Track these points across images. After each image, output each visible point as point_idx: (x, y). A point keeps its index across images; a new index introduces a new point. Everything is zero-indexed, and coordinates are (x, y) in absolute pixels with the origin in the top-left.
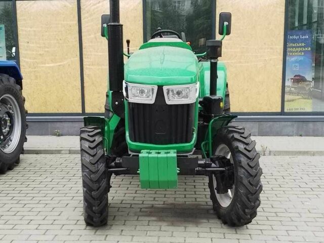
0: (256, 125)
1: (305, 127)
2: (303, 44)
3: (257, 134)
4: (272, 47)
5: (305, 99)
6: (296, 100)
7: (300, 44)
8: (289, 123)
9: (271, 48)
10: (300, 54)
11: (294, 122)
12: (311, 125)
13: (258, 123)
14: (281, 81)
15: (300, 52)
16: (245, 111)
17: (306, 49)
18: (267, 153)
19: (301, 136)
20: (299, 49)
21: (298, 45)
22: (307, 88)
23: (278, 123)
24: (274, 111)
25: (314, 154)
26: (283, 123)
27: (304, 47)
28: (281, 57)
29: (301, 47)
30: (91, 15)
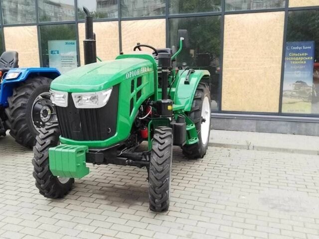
0: (254, 123)
1: (298, 127)
2: (306, 54)
3: (255, 130)
4: (271, 56)
5: (306, 102)
6: (297, 102)
7: (303, 54)
8: (283, 123)
9: (271, 58)
10: (302, 62)
11: (288, 122)
12: (303, 125)
13: (255, 121)
14: (279, 86)
15: (302, 61)
16: (247, 110)
17: (309, 58)
18: (251, 147)
19: (294, 134)
20: (302, 58)
21: (301, 55)
22: (308, 93)
23: (274, 122)
24: (272, 111)
25: (293, 151)
26: (278, 123)
27: (307, 56)
28: (280, 65)
29: (303, 56)
30: (128, 33)
